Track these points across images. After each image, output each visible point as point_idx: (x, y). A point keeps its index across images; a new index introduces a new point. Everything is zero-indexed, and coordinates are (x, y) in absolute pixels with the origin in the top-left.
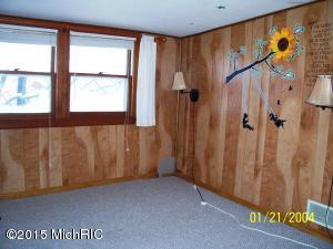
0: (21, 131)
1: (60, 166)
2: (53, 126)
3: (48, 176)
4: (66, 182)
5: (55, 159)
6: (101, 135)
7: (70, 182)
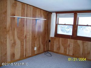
0: (64, 39)
1: (72, 50)
2: (71, 39)
3: (69, 51)
4: (73, 55)
5: (71, 48)
6: (85, 44)
7: (74, 55)
